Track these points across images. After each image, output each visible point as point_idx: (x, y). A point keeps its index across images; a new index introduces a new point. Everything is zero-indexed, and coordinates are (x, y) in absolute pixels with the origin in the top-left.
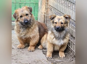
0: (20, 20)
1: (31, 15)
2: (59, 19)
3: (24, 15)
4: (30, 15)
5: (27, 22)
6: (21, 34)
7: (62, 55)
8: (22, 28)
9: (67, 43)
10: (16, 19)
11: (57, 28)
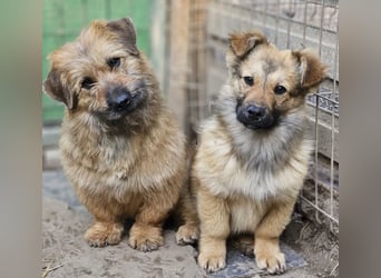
0: (86, 101)
1: (137, 56)
2: (270, 67)
3: (102, 69)
4: (131, 62)
5: (126, 101)
6: (106, 172)
7: (269, 254)
8: (105, 139)
9: (295, 194)
10: (65, 101)
11: (250, 112)
